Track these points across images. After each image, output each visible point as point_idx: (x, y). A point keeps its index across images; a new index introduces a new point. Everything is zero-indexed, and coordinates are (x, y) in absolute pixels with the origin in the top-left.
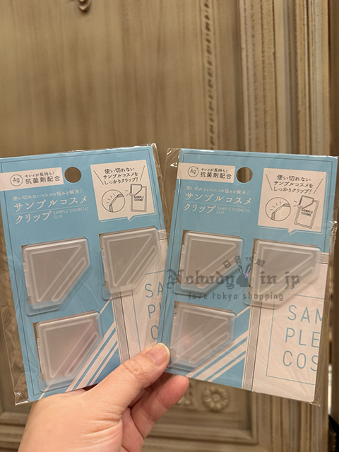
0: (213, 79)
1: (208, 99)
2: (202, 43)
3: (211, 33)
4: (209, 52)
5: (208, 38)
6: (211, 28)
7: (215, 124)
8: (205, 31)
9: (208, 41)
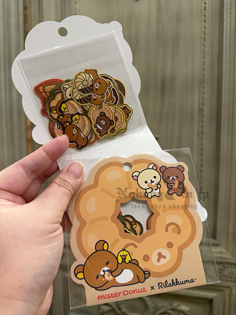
0: (206, 36)
1: (203, 47)
2: (201, 17)
3: (207, 12)
4: (205, 22)
5: (205, 14)
6: (207, 9)
7: (206, 61)
8: (203, 10)
9: (205, 16)
